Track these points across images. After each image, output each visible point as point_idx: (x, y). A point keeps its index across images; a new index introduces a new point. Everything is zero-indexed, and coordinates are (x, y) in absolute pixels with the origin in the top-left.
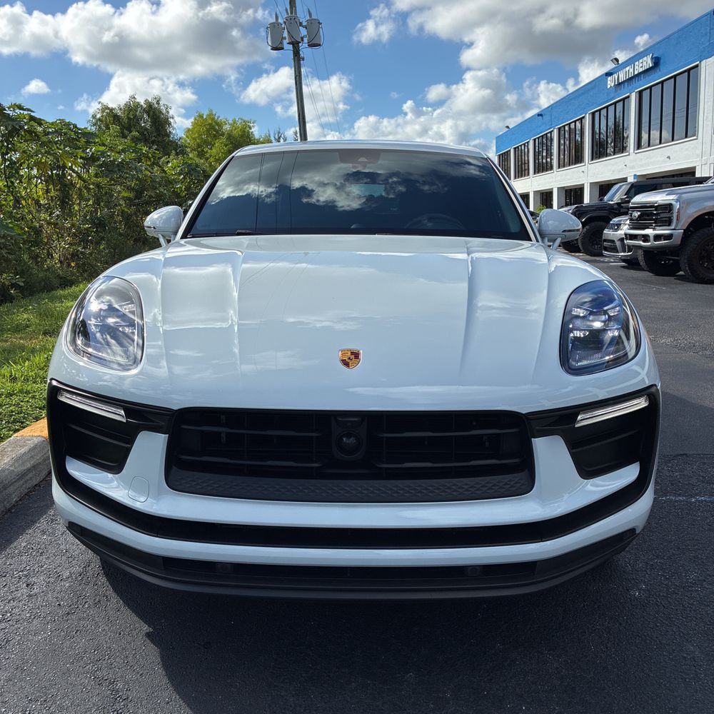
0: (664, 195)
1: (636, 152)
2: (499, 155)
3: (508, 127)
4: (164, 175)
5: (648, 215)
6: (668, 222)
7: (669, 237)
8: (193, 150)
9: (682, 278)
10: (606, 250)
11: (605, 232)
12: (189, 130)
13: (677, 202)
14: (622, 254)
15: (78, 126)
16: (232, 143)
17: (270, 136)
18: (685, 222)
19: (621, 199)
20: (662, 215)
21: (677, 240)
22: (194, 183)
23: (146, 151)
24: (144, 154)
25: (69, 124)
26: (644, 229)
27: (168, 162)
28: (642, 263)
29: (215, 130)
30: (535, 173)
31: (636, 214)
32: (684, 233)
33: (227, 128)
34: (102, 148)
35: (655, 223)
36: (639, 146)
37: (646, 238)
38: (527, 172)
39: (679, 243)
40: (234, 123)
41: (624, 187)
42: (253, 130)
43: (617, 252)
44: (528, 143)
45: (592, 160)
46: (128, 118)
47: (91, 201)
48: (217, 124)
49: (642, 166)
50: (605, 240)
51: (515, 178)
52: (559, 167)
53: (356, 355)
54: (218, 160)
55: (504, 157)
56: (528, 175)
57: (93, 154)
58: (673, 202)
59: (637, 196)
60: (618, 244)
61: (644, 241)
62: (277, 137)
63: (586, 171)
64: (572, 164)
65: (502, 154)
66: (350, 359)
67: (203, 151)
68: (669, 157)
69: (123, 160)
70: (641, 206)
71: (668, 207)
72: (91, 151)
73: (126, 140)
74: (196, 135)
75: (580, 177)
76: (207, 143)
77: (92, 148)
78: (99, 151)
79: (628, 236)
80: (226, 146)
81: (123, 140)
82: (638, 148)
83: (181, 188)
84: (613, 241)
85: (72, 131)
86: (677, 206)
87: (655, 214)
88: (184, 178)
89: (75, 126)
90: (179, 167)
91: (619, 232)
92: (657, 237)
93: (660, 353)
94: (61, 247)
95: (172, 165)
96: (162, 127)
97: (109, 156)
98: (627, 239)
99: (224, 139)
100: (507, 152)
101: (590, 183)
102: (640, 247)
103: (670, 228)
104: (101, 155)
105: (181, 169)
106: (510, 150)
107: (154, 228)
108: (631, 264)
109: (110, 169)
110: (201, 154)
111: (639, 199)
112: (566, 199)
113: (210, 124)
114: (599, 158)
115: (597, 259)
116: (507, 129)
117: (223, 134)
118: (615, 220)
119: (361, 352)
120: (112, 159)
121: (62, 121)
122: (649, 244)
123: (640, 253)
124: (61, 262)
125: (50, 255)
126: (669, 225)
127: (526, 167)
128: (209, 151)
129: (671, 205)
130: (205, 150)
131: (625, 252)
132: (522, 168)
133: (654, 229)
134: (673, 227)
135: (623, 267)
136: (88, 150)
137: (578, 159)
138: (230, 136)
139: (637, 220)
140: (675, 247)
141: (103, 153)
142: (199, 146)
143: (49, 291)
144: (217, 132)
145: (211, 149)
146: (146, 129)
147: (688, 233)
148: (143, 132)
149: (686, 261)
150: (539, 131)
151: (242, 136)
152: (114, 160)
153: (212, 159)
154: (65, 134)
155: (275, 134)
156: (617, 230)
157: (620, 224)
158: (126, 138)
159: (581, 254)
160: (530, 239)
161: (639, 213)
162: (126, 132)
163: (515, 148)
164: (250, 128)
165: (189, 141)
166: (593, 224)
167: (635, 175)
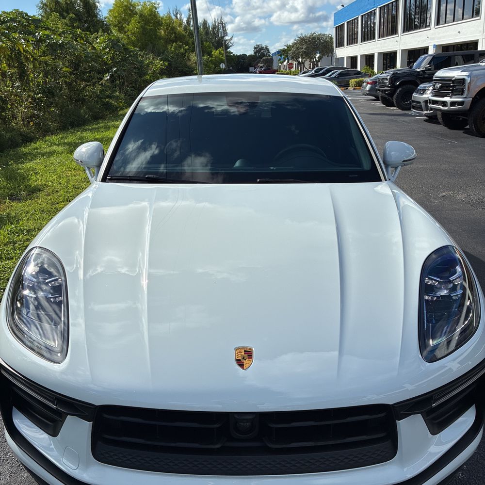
0: (460, 71)
1: (436, 27)
2: (336, 27)
3: (343, 6)
4: (94, 51)
5: (447, 87)
6: (462, 92)
7: (461, 103)
8: (115, 26)
9: (468, 132)
10: (414, 109)
11: (413, 95)
12: (111, 11)
13: (468, 77)
14: (426, 112)
15: (29, 15)
16: (143, 20)
17: (170, 12)
18: (474, 93)
19: (426, 68)
20: (457, 87)
21: (467, 106)
22: (117, 54)
23: (80, 32)
24: (78, 35)
25: (21, 13)
26: (443, 96)
27: (97, 37)
28: (440, 120)
29: (130, 9)
30: (362, 42)
31: (438, 86)
32: (472, 101)
33: (139, 8)
34: (47, 32)
35: (452, 92)
36: (438, 23)
37: (444, 104)
38: (356, 40)
39: (469, 108)
40: (145, 4)
41: (428, 58)
42: (158, 10)
43: (422, 110)
44: (357, 18)
45: (404, 32)
46: (66, 3)
47: (42, 74)
48: (131, 5)
49: (440, 38)
50: (413, 101)
51: (347, 45)
52: (379, 38)
53: (249, 354)
54: (133, 33)
55: (339, 29)
56: (357, 42)
57: (41, 37)
58: (466, 78)
59: (439, 71)
60: (423, 104)
61: (443, 106)
62: (175, 13)
63: (399, 41)
64: (389, 35)
65: (338, 26)
66: (244, 357)
67: (122, 26)
68: (459, 32)
69: (63, 42)
70: (442, 80)
71: (462, 81)
72: (39, 34)
73: (65, 21)
74: (117, 14)
75: (395, 45)
76: (124, 20)
77: (40, 33)
78: (45, 35)
79: (431, 101)
80: (139, 23)
81: (63, 21)
82: (437, 25)
83: (107, 58)
84: (419, 102)
85: (24, 18)
86: (468, 80)
87: (452, 86)
88: (110, 50)
89: (26, 14)
90: (105, 42)
91: (425, 96)
92: (453, 104)
93: (459, 210)
94: (22, 110)
95: (100, 42)
96: (91, 10)
97: (52, 38)
98: (430, 103)
99: (137, 17)
100: (342, 25)
101: (402, 50)
102: (440, 110)
103: (462, 96)
104: (47, 38)
105: (107, 44)
106: (344, 24)
107: (81, 161)
108: (432, 119)
109: (53, 48)
110: (121, 29)
111: (442, 73)
112: (384, 61)
113: (126, 6)
114: (409, 31)
115: (407, 112)
116: (342, 7)
117: (136, 14)
118: (422, 86)
119: (253, 349)
120: (55, 41)
121: (17, 11)
122: (447, 108)
123: (439, 113)
124: (23, 120)
125: (14, 117)
126: (462, 95)
127: (356, 37)
128: (127, 26)
129: (464, 79)
130: (124, 26)
131: (427, 110)
132: (352, 37)
133: (451, 97)
134: (464, 96)
135: (425, 121)
136: (37, 34)
137: (393, 31)
138: (141, 15)
139: (438, 90)
140: (465, 111)
141: (48, 36)
142: (119, 22)
143: (15, 147)
144: (132, 11)
145: (128, 25)
146: (80, 12)
147: (475, 100)
148: (77, 13)
149: (472, 122)
150: (365, 9)
151: (150, 15)
152: (57, 42)
153: (129, 33)
154: (19, 22)
155: (173, 11)
156: (422, 94)
157: (425, 90)
158: (65, 18)
159: (395, 108)
160: (380, 180)
161: (440, 85)
162: (65, 14)
163: (348, 22)
164: (156, 9)
165: (111, 19)
166: (404, 87)
167: (434, 45)
